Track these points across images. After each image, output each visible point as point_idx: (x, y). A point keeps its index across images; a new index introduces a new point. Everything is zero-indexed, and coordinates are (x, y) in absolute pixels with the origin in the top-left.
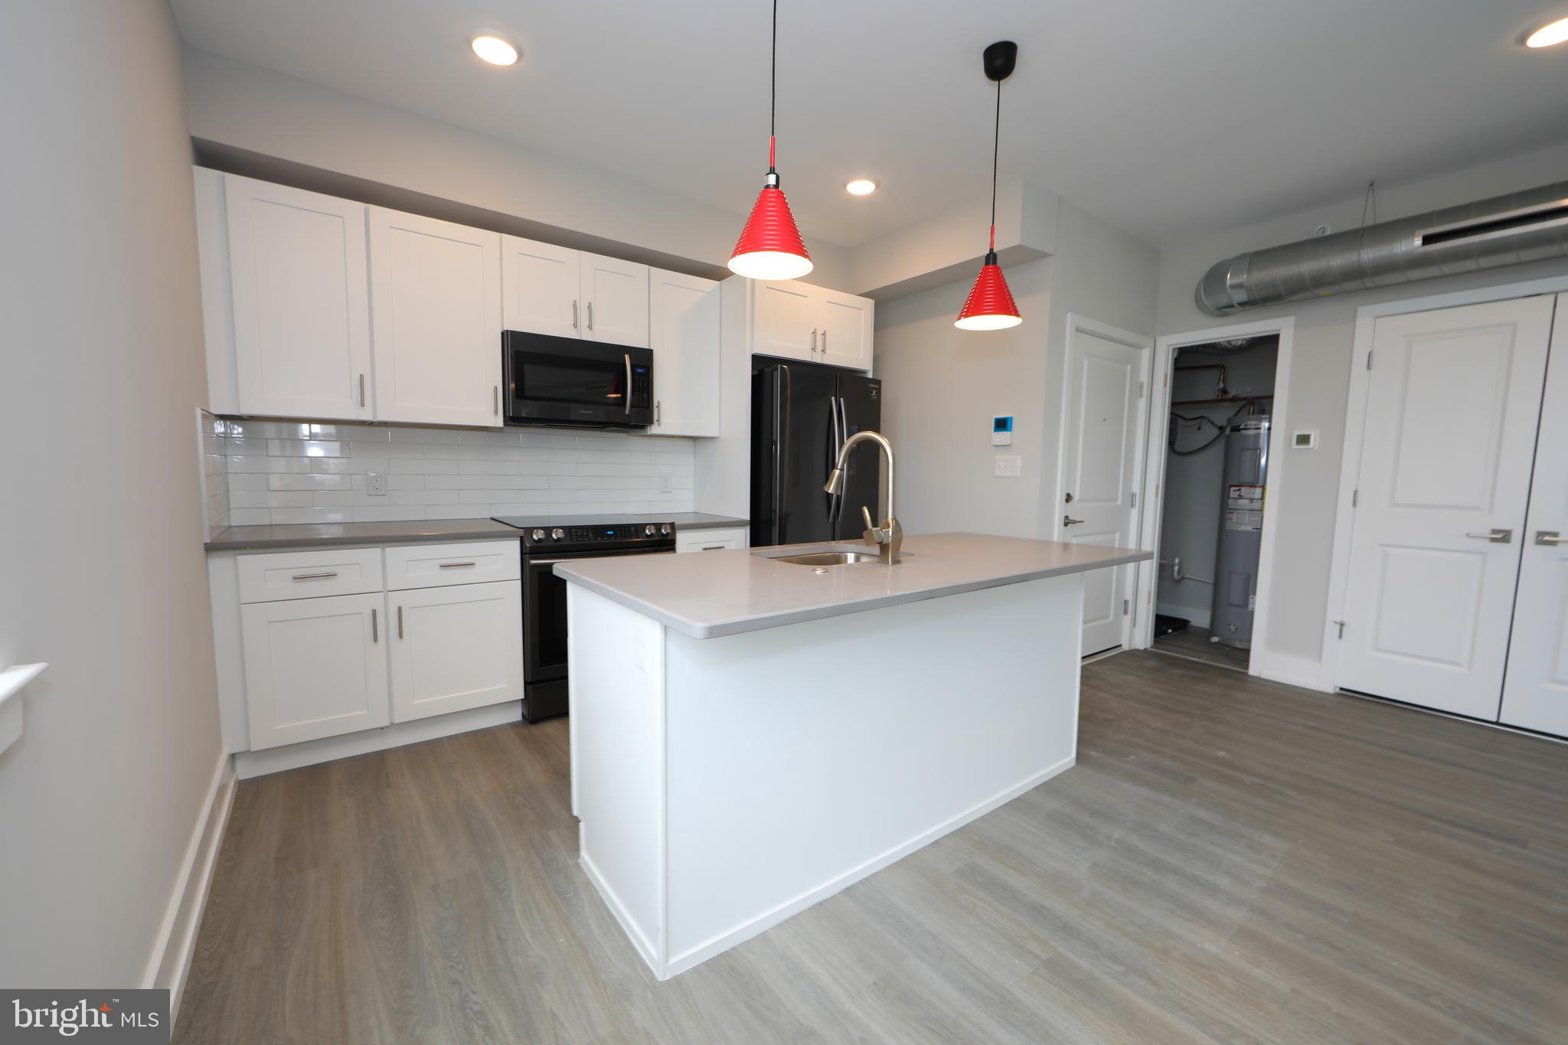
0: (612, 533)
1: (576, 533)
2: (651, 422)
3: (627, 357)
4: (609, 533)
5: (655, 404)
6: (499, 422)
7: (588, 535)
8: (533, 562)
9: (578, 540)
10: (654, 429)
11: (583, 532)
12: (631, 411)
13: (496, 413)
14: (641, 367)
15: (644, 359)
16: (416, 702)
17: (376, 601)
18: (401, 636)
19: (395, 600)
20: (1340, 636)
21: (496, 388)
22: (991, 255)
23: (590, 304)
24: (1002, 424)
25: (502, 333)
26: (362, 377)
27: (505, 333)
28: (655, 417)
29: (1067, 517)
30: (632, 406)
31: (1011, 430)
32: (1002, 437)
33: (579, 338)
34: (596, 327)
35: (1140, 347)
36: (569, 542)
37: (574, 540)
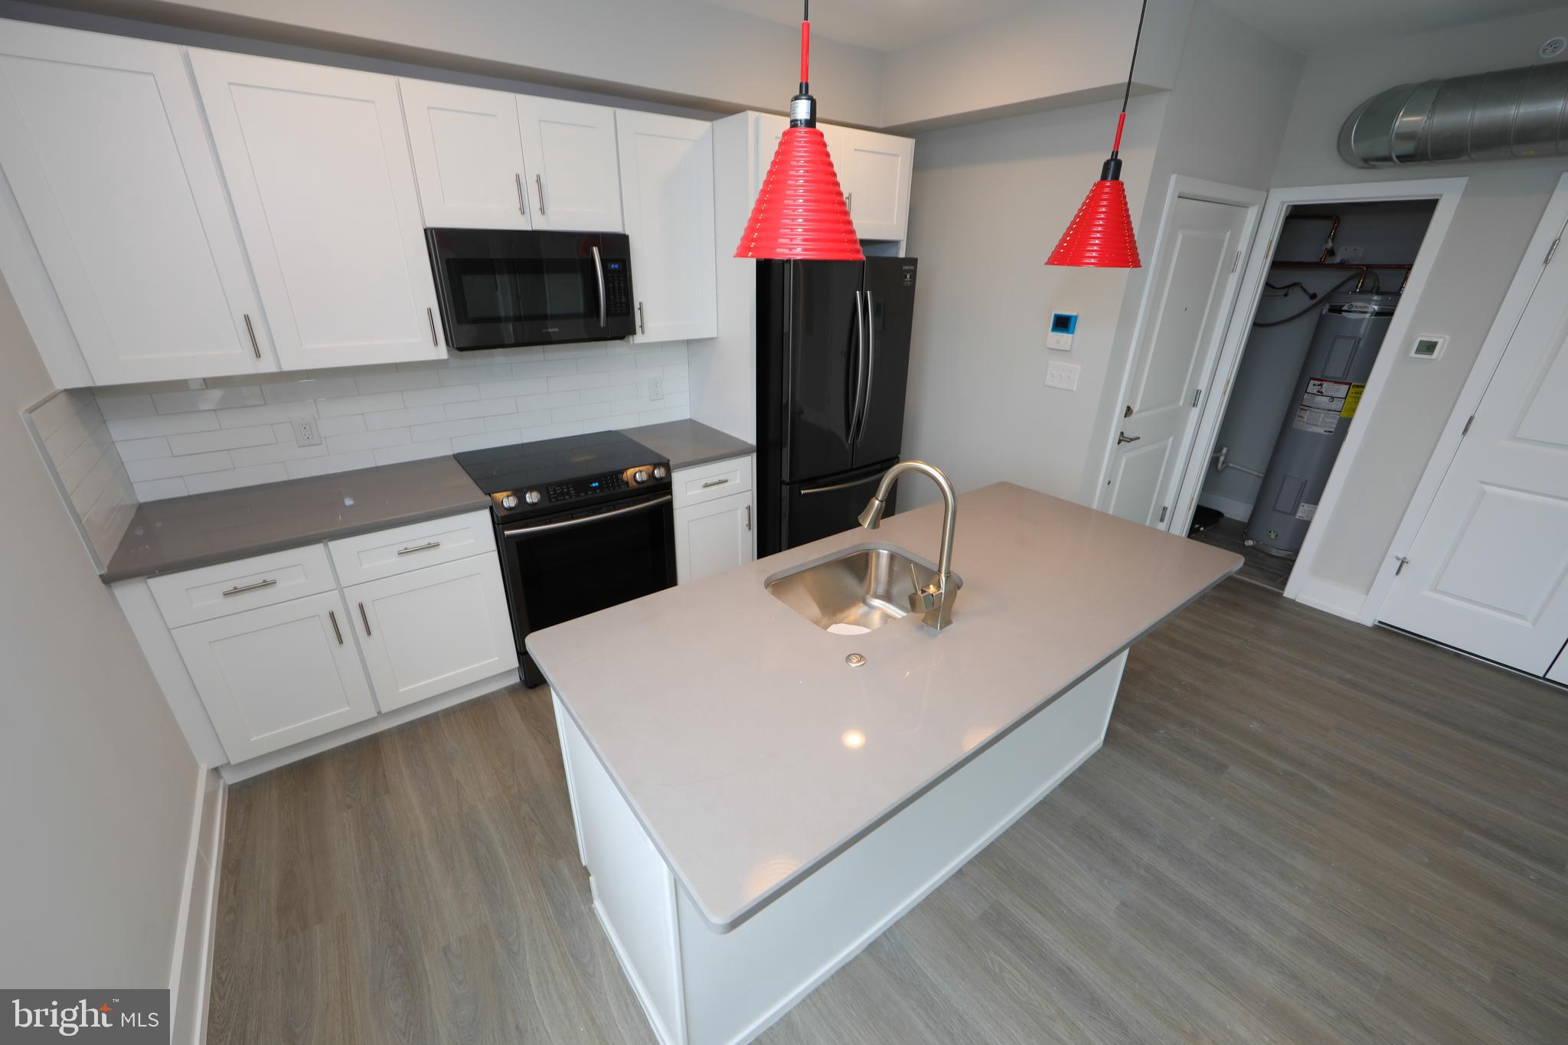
0: (597, 484)
1: (555, 491)
2: (634, 332)
3: (595, 250)
4: (594, 485)
5: (636, 306)
6: (442, 352)
7: (569, 490)
8: (507, 533)
9: (557, 500)
10: (639, 338)
11: (562, 489)
12: (607, 322)
13: (436, 343)
14: (615, 261)
15: (616, 247)
16: (400, 691)
17: (333, 602)
18: (369, 633)
19: (353, 598)
20: (1398, 573)
21: (430, 311)
22: (1113, 163)
23: (538, 177)
24: (1063, 323)
25: (425, 230)
26: (247, 318)
27: (429, 232)
28: (638, 323)
29: (1122, 433)
30: (608, 313)
31: (1073, 333)
32: (1063, 339)
33: (529, 228)
34: (551, 208)
35: (1245, 206)
36: (547, 504)
37: (554, 500)
